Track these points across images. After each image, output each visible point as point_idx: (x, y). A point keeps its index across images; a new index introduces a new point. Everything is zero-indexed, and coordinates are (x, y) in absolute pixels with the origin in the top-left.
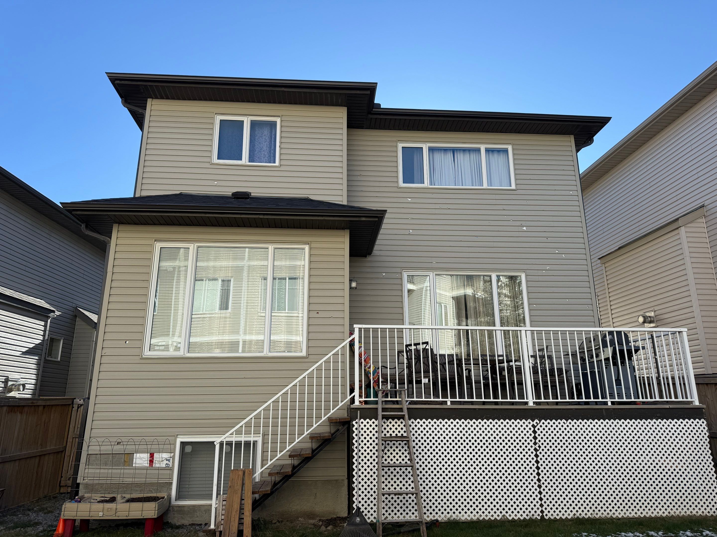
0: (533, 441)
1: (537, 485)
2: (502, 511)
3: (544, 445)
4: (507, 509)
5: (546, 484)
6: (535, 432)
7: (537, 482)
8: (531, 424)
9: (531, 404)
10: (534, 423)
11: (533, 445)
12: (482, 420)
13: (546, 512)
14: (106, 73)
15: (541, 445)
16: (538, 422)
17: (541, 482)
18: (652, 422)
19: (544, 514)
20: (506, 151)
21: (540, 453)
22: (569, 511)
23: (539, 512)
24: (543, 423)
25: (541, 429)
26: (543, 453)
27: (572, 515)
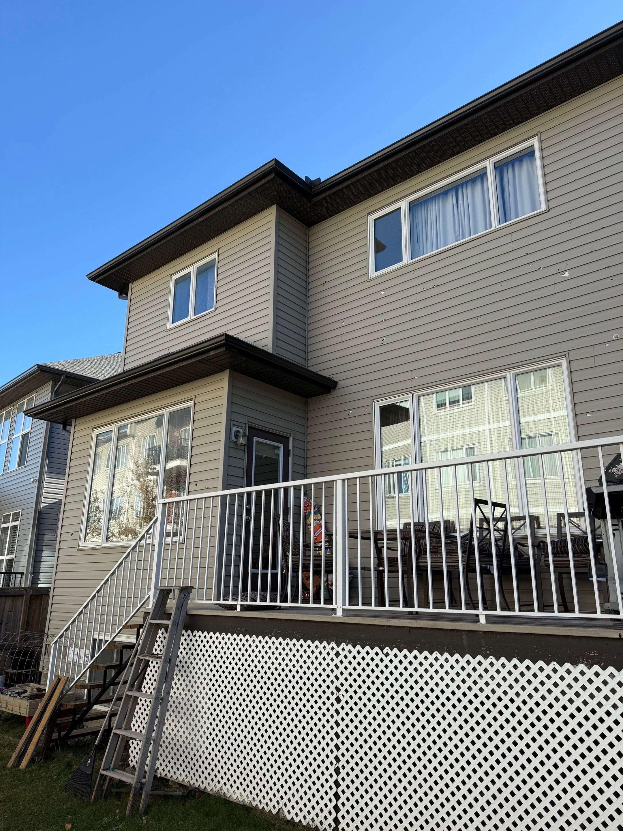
1: (334, 767)
2: (280, 800)
4: (286, 799)
5: (348, 768)
7: (334, 762)
9: (339, 613)
10: (340, 649)
13: (343, 823)
17: (340, 764)
19: (340, 827)
20: (531, 151)
23: (330, 819)
26: (347, 708)
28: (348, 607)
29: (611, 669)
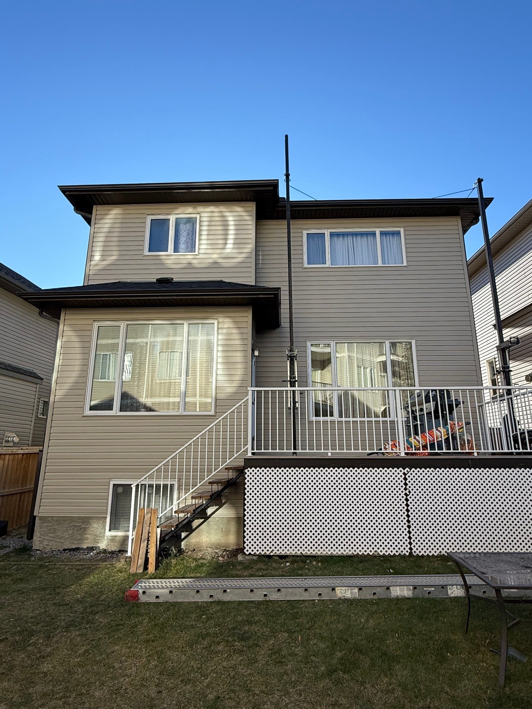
0: (404, 487)
1: (406, 525)
2: (374, 547)
3: (414, 491)
4: (378, 546)
5: (415, 524)
6: (405, 479)
7: (407, 523)
8: (403, 472)
9: (403, 455)
10: (405, 471)
11: (404, 491)
12: (359, 469)
13: (414, 549)
14: (59, 186)
15: (411, 491)
16: (409, 470)
17: (411, 523)
18: (516, 471)
19: (413, 551)
20: (398, 233)
21: (410, 497)
22: (435, 549)
23: (407, 549)
24: (414, 471)
25: (411, 477)
26: (413, 498)
27: (438, 552)
28: (406, 451)
29: (528, 469)
